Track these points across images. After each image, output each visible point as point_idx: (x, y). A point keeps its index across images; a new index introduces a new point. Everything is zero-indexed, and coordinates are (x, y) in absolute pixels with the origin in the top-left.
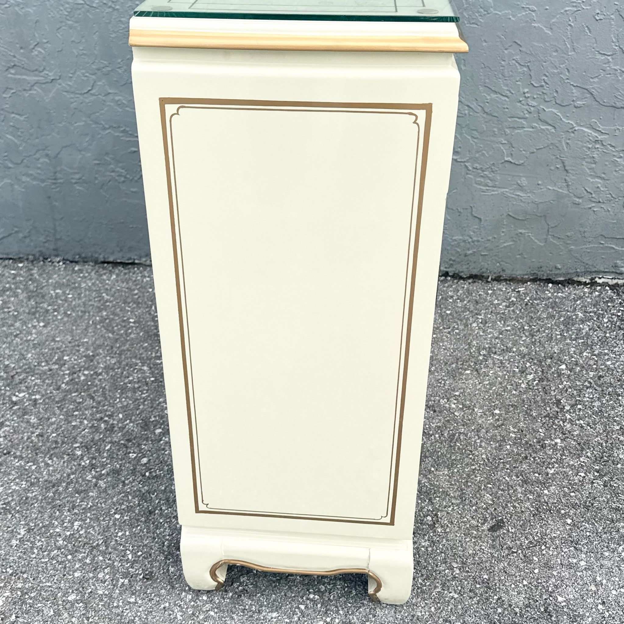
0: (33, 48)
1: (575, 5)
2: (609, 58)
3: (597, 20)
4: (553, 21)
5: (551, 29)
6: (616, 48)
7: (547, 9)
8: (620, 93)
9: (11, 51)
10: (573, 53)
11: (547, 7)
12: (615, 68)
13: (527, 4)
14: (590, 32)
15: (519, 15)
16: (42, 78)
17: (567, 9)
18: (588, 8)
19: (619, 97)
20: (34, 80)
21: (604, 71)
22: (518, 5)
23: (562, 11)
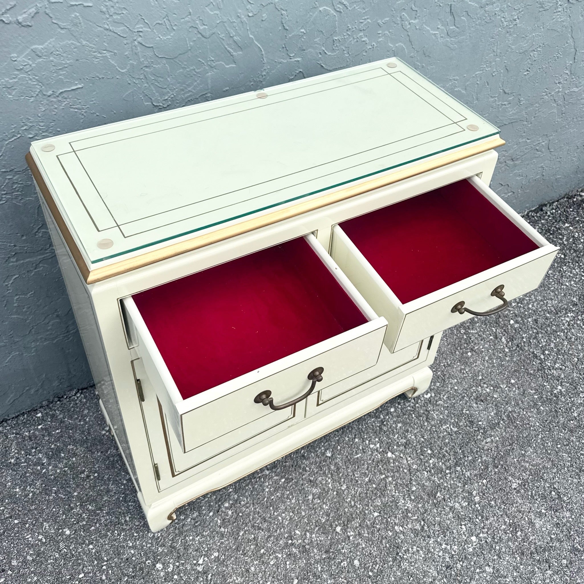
0: (36, 232)
1: (482, 69)
2: (496, 98)
3: (493, 76)
4: (468, 83)
5: (466, 89)
6: (501, 91)
7: (465, 77)
8: (499, 119)
9: (10, 243)
10: (476, 101)
11: (465, 75)
12: (499, 104)
13: (453, 76)
14: (488, 85)
15: (447, 86)
16: (48, 254)
17: (477, 73)
18: (489, 69)
19: (498, 121)
20: (40, 258)
21: (492, 107)
22: (447, 78)
23: (474, 76)
